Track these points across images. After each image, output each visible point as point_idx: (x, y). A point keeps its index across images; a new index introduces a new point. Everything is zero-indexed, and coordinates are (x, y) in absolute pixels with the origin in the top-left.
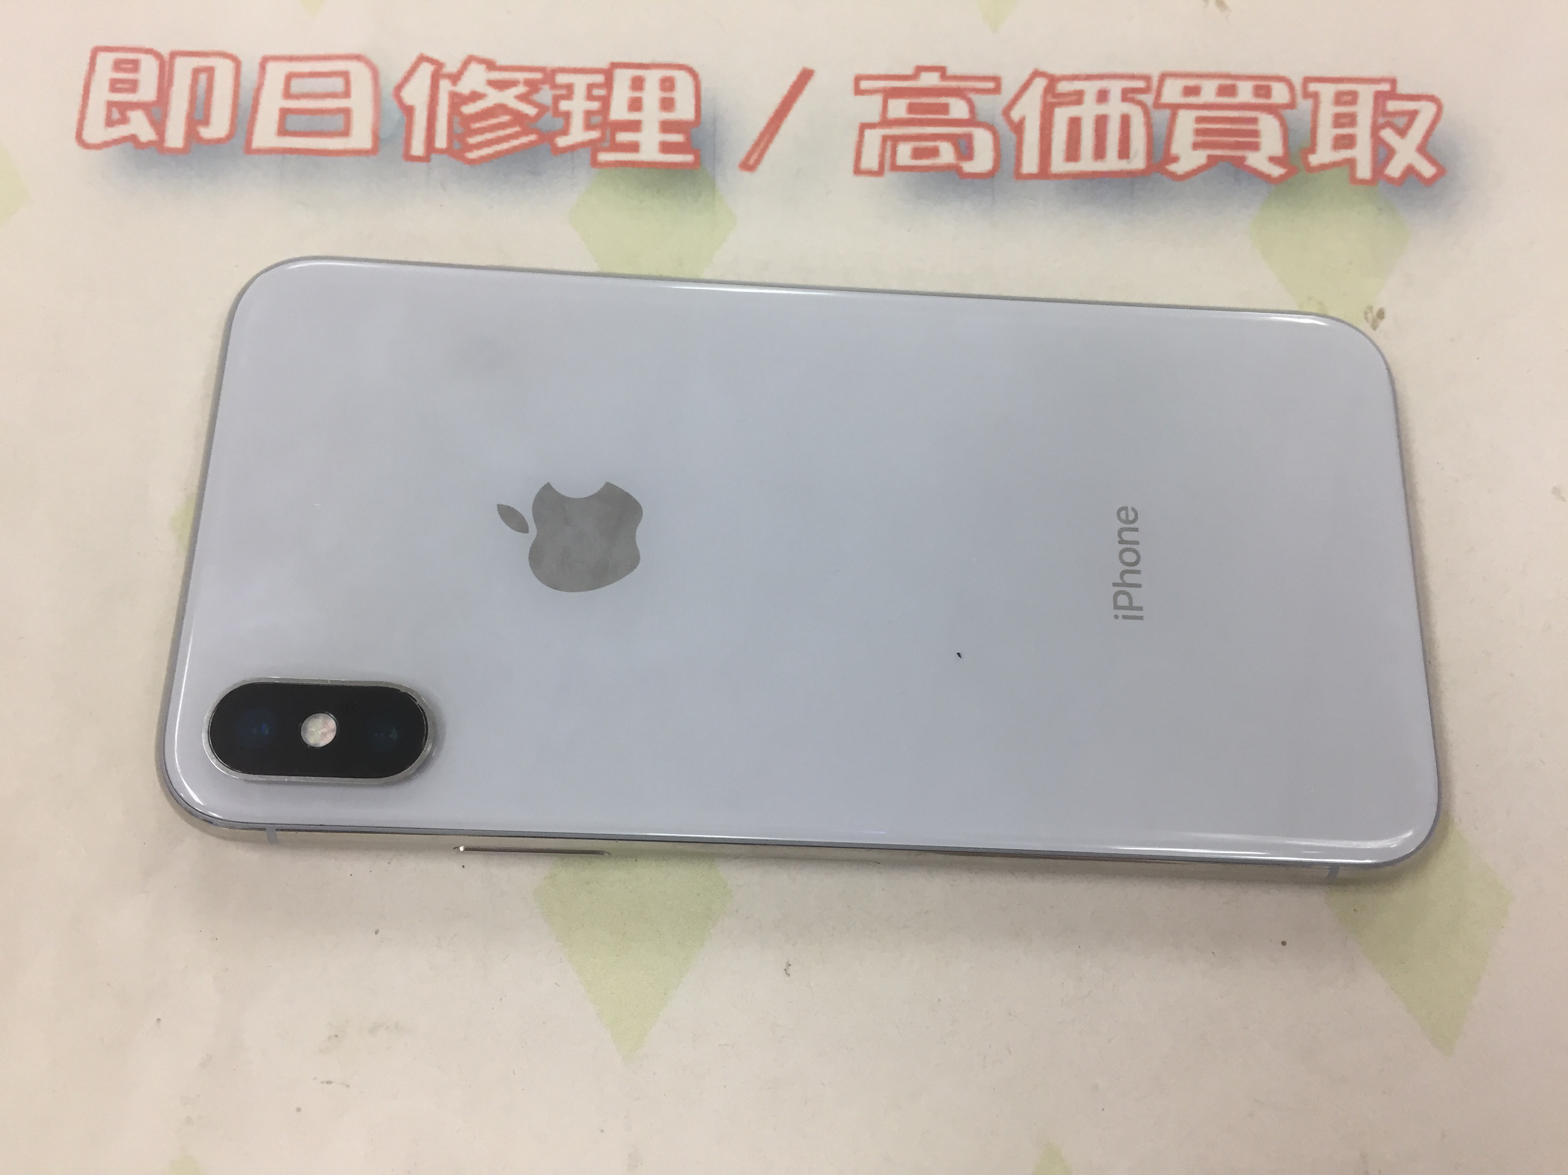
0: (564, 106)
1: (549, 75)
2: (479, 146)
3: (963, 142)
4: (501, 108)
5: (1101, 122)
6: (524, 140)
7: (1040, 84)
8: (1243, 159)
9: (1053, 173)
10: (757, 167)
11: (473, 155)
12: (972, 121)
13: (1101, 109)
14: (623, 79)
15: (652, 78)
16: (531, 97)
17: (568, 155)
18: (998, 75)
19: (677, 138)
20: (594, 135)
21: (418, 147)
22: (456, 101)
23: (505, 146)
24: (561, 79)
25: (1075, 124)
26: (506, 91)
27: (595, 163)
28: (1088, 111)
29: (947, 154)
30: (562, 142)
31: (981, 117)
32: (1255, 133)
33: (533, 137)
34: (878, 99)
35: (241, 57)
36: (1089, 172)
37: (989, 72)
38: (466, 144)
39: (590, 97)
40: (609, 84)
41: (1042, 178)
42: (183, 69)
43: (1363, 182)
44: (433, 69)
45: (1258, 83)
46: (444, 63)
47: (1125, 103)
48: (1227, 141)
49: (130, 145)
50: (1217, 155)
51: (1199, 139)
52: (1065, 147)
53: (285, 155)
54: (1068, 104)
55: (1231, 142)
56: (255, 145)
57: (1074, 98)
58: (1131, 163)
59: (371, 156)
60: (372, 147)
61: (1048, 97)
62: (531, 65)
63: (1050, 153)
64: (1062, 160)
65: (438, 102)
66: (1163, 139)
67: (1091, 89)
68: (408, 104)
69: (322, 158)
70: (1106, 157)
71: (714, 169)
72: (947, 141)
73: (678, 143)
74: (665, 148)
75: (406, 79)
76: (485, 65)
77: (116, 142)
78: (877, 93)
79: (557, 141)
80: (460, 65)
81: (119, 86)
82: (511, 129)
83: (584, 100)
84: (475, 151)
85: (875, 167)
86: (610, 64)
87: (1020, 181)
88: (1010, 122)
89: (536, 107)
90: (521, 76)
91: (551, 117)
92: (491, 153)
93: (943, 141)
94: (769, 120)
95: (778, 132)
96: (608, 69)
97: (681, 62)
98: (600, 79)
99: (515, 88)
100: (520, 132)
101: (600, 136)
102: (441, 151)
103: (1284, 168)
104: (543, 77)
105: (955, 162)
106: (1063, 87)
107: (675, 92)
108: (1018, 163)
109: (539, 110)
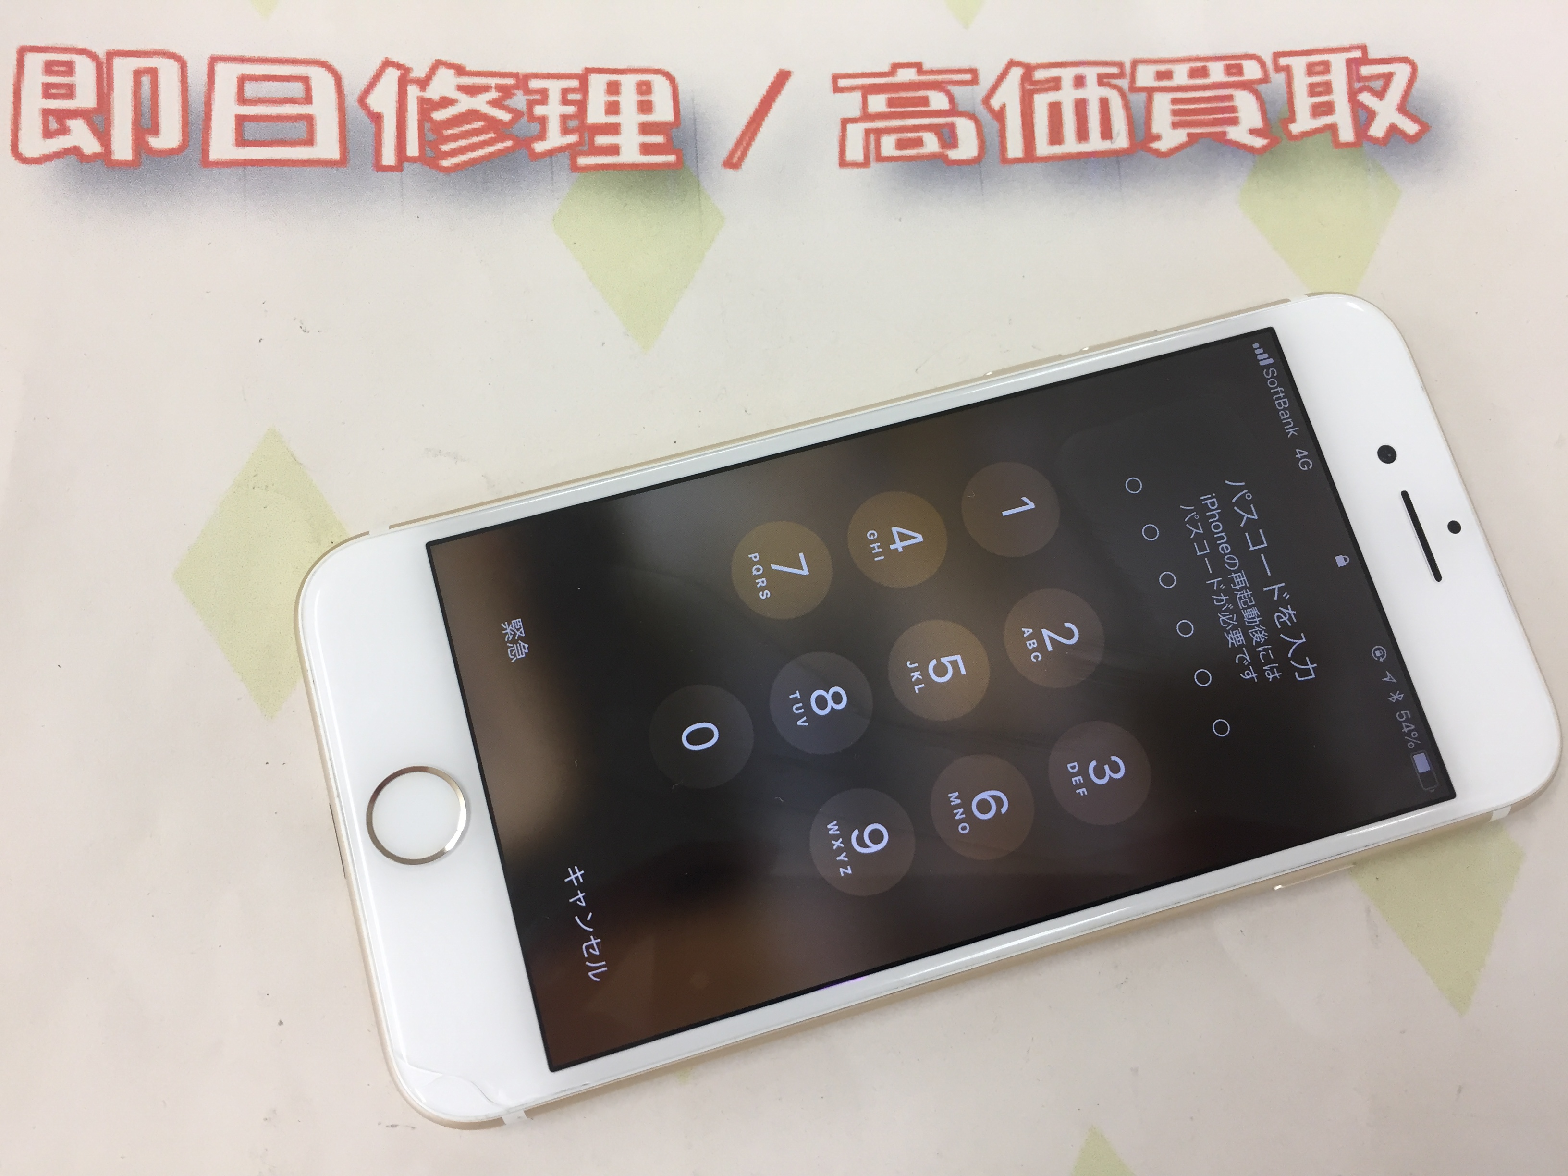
0: (539, 110)
1: (522, 81)
2: (453, 153)
3: (946, 132)
4: (473, 115)
6: (500, 146)
7: (1017, 73)
8: (1223, 134)
9: (1038, 155)
10: (740, 165)
11: (447, 163)
12: (954, 111)
13: (1080, 94)
14: (598, 84)
15: (628, 82)
16: (504, 103)
17: (547, 160)
18: (973, 67)
19: (659, 139)
20: (572, 138)
21: (389, 157)
22: (425, 106)
23: (481, 152)
24: (534, 84)
25: (1055, 109)
26: (477, 96)
27: (574, 167)
28: (1067, 96)
29: (931, 144)
30: (539, 147)
31: (961, 109)
32: (1233, 109)
33: (509, 143)
34: (857, 95)
35: (186, 57)
36: (1074, 153)
37: (965, 66)
38: (441, 149)
39: (565, 102)
40: (584, 89)
41: (1029, 162)
42: (122, 74)
43: (1347, 145)
44: (399, 75)
45: (1228, 62)
46: (412, 69)
47: (1102, 87)
48: (1204, 119)
49: (73, 158)
50: (1197, 134)
51: (1177, 119)
52: (1048, 130)
53: (246, 167)
54: (1046, 90)
55: (1209, 119)
56: (213, 156)
57: (1051, 84)
58: (1115, 142)
59: (340, 167)
60: (340, 158)
61: (1026, 85)
62: (502, 70)
63: (1034, 139)
64: (1046, 144)
65: (407, 109)
66: (1142, 120)
67: (1067, 75)
68: (375, 111)
69: (286, 169)
70: (1089, 138)
71: (697, 168)
72: (930, 131)
73: (659, 144)
74: (647, 148)
75: (372, 85)
76: (455, 70)
77: (58, 155)
78: (856, 90)
79: (535, 146)
80: (426, 70)
81: (53, 91)
82: (485, 135)
83: (560, 105)
84: (449, 158)
85: (860, 159)
86: (584, 69)
87: (1007, 166)
88: (991, 110)
89: (510, 113)
90: (493, 81)
91: (525, 122)
92: (465, 160)
93: (926, 132)
94: (749, 118)
95: (760, 130)
96: (582, 74)
97: (657, 66)
98: (575, 84)
99: (487, 93)
100: (495, 138)
101: (578, 140)
102: (414, 160)
103: (1266, 139)
104: (516, 82)
105: (940, 151)
106: (1040, 75)
107: (652, 95)
108: (1003, 148)
109: (513, 115)
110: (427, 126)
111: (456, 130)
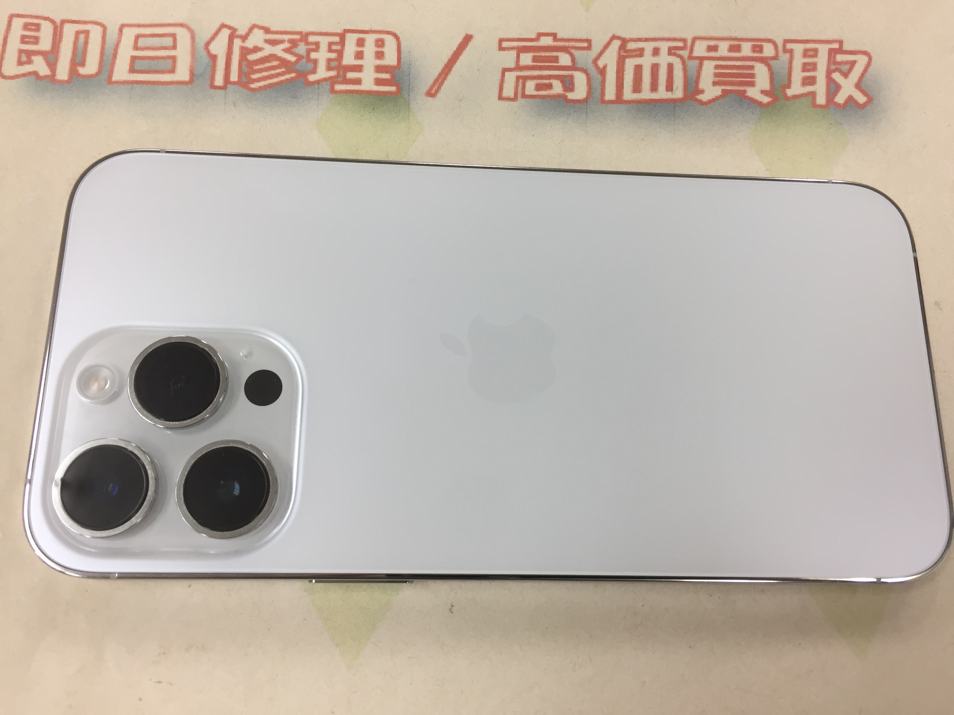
0: (313, 55)
1: (304, 36)
2: (259, 80)
3: (567, 80)
4: (273, 57)
5: (655, 68)
6: (288, 76)
7: (617, 44)
8: (744, 92)
9: (624, 99)
10: (436, 95)
11: (254, 86)
12: (574, 67)
13: (655, 60)
14: (351, 40)
15: (370, 39)
16: (292, 50)
17: (316, 86)
18: (589, 38)
19: (386, 76)
20: (333, 73)
21: (219, 80)
22: (244, 52)
23: (275, 80)
24: (311, 39)
25: (638, 69)
26: (276, 46)
27: (333, 91)
28: (647, 61)
29: (557, 88)
30: (312, 78)
31: (578, 66)
32: (753, 76)
33: (293, 75)
34: (514, 53)
35: (107, 25)
36: (648, 99)
37: (584, 37)
38: (251, 77)
39: (330, 50)
40: (342, 42)
41: (618, 103)
42: (69, 32)
43: (821, 106)
44: (230, 32)
45: (754, 43)
46: (237, 29)
47: (670, 56)
48: (734, 80)
49: (33, 77)
50: (728, 90)
51: (717, 79)
52: (632, 84)
53: (133, 85)
54: (634, 56)
55: (737, 81)
56: (114, 79)
57: (638, 52)
58: (674, 93)
59: (188, 85)
60: (189, 80)
61: (621, 52)
62: (293, 30)
63: (623, 88)
64: (630, 92)
65: (232, 53)
66: (694, 80)
67: (649, 47)
68: (213, 53)
69: (157, 86)
70: (658, 90)
71: (409, 96)
72: (557, 79)
73: (386, 79)
74: (378, 82)
75: (213, 38)
76: (263, 30)
77: (24, 75)
78: (513, 50)
79: (309, 77)
80: (247, 30)
81: (27, 40)
82: (279, 70)
83: (326, 52)
84: (256, 83)
85: (512, 95)
86: (343, 30)
87: (604, 105)
88: (597, 67)
89: (295, 56)
90: (286, 37)
91: (304, 62)
92: (266, 84)
93: (555, 80)
94: (444, 65)
95: (450, 73)
96: (342, 33)
97: (389, 30)
98: (337, 39)
99: (282, 44)
100: (285, 71)
101: (336, 74)
102: (234, 83)
103: (771, 98)
104: (300, 38)
105: (563, 92)
106: (631, 46)
107: (385, 48)
108: (603, 94)
109: (298, 57)
110: (244, 63)
111: (261, 66)
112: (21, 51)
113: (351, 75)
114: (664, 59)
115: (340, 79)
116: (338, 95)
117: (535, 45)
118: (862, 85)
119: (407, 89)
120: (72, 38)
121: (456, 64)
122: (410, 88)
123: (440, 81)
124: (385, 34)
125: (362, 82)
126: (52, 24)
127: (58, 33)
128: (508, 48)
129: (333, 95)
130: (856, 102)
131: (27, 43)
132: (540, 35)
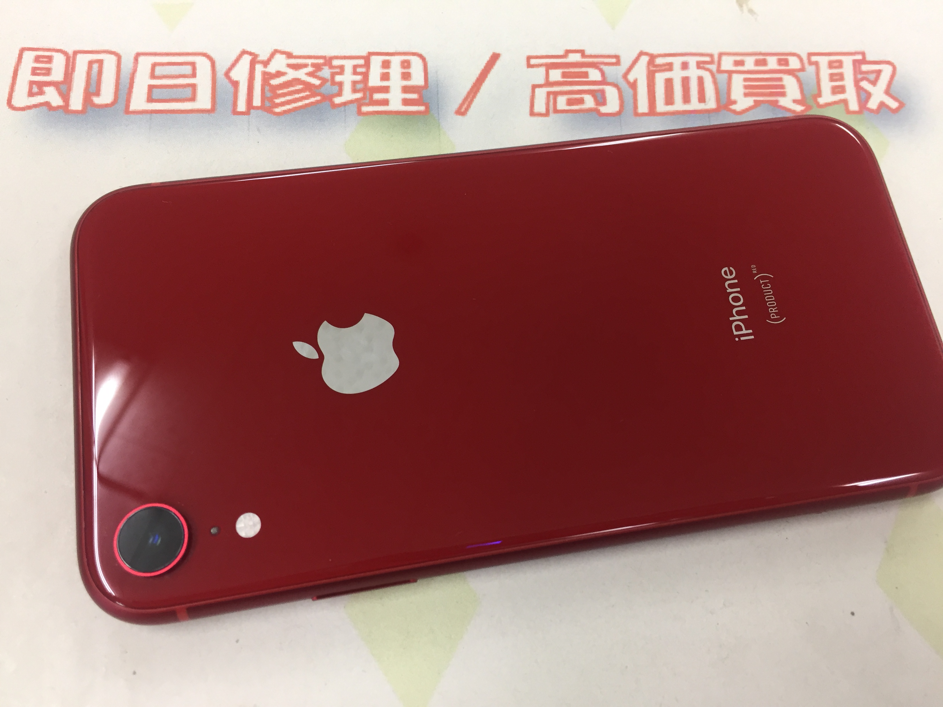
0: (338, 78)
1: (328, 61)
2: (283, 104)
3: (599, 95)
4: (297, 81)
5: (686, 81)
6: (312, 100)
7: (645, 59)
8: (777, 101)
9: (658, 112)
10: (467, 113)
11: (277, 110)
12: (604, 82)
13: (685, 74)
14: (376, 62)
15: (396, 61)
16: (316, 74)
17: (342, 108)
18: (617, 54)
19: (414, 96)
20: (359, 95)
21: (242, 106)
22: (266, 77)
23: (300, 104)
24: (336, 63)
25: (669, 83)
26: (300, 70)
27: (360, 113)
28: (677, 75)
29: (589, 102)
30: (338, 100)
31: (609, 80)
32: (782, 86)
33: (318, 98)
34: (542, 70)
35: (121, 54)
36: (680, 111)
37: (612, 53)
38: (274, 102)
39: (355, 73)
40: (367, 64)
41: (651, 116)
42: (81, 63)
43: (854, 112)
44: (251, 58)
45: (780, 57)
46: (259, 55)
47: (699, 70)
48: (764, 91)
49: (45, 108)
50: (760, 100)
51: (747, 91)
52: (664, 96)
53: (152, 114)
54: (664, 71)
55: (767, 92)
56: (132, 108)
57: (667, 67)
58: (707, 104)
59: (210, 113)
60: (211, 108)
61: (650, 67)
62: (316, 54)
63: (655, 100)
64: (663, 104)
65: (254, 78)
66: (725, 91)
67: (677, 62)
68: (235, 80)
69: (177, 115)
70: (691, 102)
71: (439, 114)
72: (589, 94)
73: (414, 100)
74: (406, 102)
75: (233, 65)
76: (286, 55)
77: (35, 106)
78: (542, 67)
79: (334, 100)
80: (269, 55)
81: (38, 71)
82: (303, 93)
83: (351, 75)
84: (280, 107)
85: (543, 111)
86: (367, 53)
87: (638, 118)
88: (628, 82)
89: (319, 80)
90: (309, 61)
91: (330, 85)
92: (290, 108)
93: (586, 94)
94: (473, 84)
95: (479, 92)
96: (366, 56)
97: (414, 51)
98: (361, 62)
99: (305, 69)
100: (309, 95)
101: (362, 96)
102: (257, 108)
103: (803, 106)
104: (324, 62)
105: (596, 107)
106: (659, 61)
107: (411, 69)
108: (636, 107)
109: (322, 81)
110: (267, 88)
111: (285, 91)
112: (32, 83)
113: (377, 96)
114: (693, 73)
115: (367, 101)
116: (365, 117)
117: (563, 62)
118: (892, 91)
119: (436, 108)
120: (85, 68)
121: (485, 82)
122: (439, 107)
123: (469, 100)
124: (411, 55)
125: (389, 103)
126: (65, 56)
127: (71, 64)
128: (537, 65)
129: (361, 117)
130: (888, 107)
131: (38, 74)
132: (568, 52)
